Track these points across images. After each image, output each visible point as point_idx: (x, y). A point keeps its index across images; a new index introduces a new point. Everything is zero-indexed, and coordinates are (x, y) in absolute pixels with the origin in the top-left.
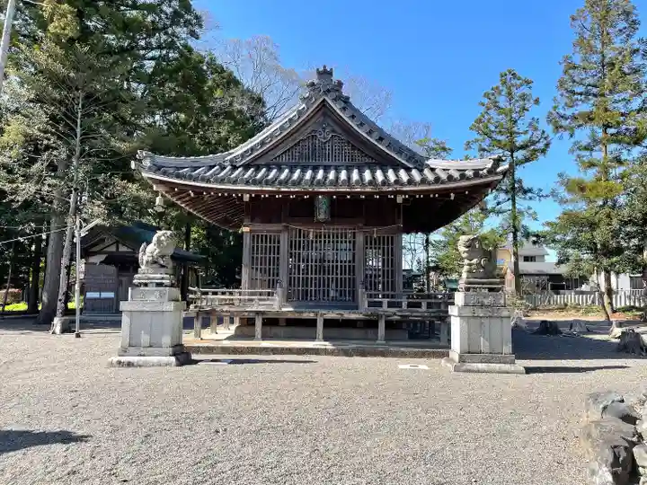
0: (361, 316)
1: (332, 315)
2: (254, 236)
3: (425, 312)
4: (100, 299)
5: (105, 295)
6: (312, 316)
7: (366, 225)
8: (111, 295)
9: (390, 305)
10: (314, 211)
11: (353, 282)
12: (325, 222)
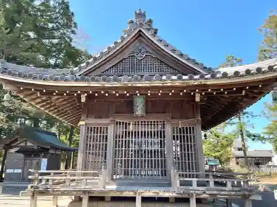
0: (175, 195)
1: (150, 193)
2: (88, 128)
3: (230, 191)
4: (13, 173)
5: (16, 171)
6: (131, 194)
7: (172, 118)
8: (20, 171)
9: (199, 184)
10: (133, 109)
11: (164, 164)
12: (142, 117)
